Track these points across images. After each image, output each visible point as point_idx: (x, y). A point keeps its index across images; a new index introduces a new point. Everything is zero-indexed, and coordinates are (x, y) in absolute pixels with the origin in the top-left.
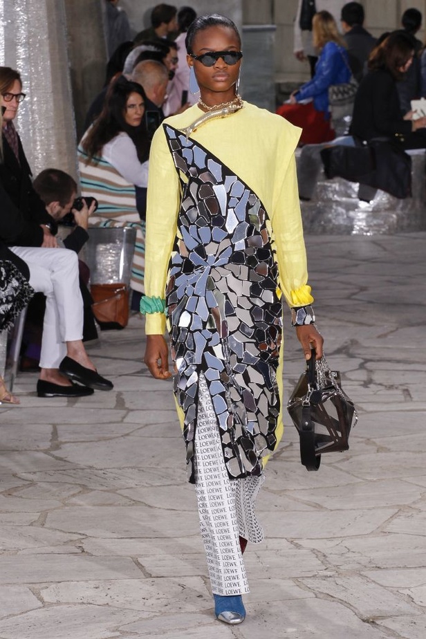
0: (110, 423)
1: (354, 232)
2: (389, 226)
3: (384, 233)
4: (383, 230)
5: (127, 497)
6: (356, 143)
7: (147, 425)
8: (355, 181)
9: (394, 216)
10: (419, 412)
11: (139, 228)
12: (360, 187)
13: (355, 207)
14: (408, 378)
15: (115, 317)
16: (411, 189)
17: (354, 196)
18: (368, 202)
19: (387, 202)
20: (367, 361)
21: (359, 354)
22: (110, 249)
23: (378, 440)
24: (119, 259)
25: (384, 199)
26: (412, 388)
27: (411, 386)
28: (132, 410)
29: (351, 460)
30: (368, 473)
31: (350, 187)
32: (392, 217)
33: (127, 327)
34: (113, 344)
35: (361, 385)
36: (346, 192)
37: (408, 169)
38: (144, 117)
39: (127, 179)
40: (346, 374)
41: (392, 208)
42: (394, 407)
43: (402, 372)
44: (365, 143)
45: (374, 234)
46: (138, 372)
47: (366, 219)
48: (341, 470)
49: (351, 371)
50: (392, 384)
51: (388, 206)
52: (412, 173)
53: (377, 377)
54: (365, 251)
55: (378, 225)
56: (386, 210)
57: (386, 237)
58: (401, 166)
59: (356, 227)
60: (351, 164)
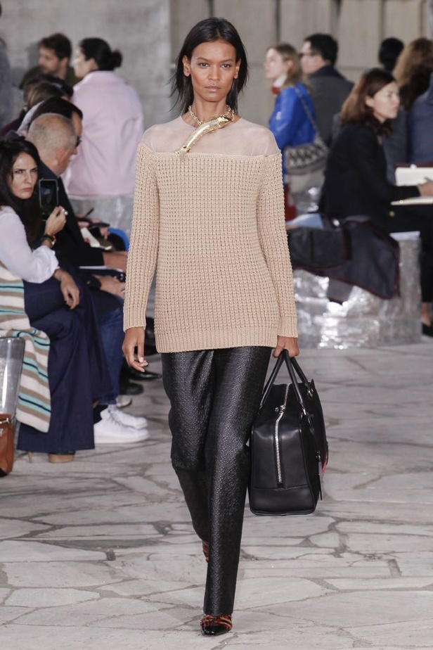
1: (322, 345)
2: (369, 337)
3: (363, 347)
4: (362, 341)
6: (324, 224)
7: (37, 609)
8: (322, 274)
9: (376, 323)
10: (409, 592)
12: (330, 283)
13: (322, 310)
14: (396, 543)
16: (398, 287)
17: (322, 295)
18: (341, 303)
19: (366, 303)
20: (339, 520)
21: (329, 511)
23: (353, 629)
25: (362, 300)
26: (400, 558)
27: (399, 555)
28: (18, 588)
31: (317, 284)
32: (373, 324)
33: (11, 473)
35: (331, 554)
36: (311, 290)
37: (395, 258)
38: (36, 187)
39: (14, 273)
40: (311, 539)
41: (373, 312)
42: (375, 584)
43: (388, 537)
44: (336, 223)
45: (350, 348)
46: (26, 536)
47: (338, 327)
49: (318, 534)
50: (373, 552)
51: (367, 309)
52: (401, 265)
53: (352, 543)
54: (337, 370)
55: (354, 335)
56: (365, 314)
57: (365, 352)
58: (385, 256)
59: (325, 338)
60: (318, 252)
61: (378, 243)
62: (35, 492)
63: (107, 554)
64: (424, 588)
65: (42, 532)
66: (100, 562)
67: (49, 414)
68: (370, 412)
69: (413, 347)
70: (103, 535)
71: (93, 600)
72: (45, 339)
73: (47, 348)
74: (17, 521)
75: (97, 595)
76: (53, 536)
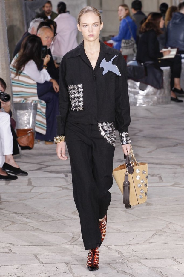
0: (25, 192)
1: (137, 105)
2: (153, 102)
3: (151, 105)
5: (32, 227)
6: (138, 64)
7: (42, 193)
8: (137, 81)
9: (156, 97)
10: (166, 187)
11: (39, 103)
12: (140, 84)
13: (137, 93)
14: (161, 171)
15: (28, 144)
16: (163, 85)
17: (137, 88)
18: (144, 91)
22: (26, 113)
24: (30, 117)
25: (151, 90)
26: (163, 176)
27: (162, 175)
28: (35, 186)
29: (135, 209)
30: (142, 215)
31: (135, 84)
32: (154, 98)
33: (33, 148)
34: (27, 156)
36: (134, 87)
37: (162, 76)
41: (155, 94)
42: (154, 185)
43: (159, 169)
44: (142, 64)
45: (147, 106)
46: (38, 169)
47: (143, 99)
48: (130, 214)
50: (154, 174)
51: (152, 93)
52: (164, 78)
54: (143, 113)
55: (148, 102)
56: (152, 95)
57: (152, 107)
58: (158, 75)
59: (138, 103)
60: (136, 74)
61: (156, 70)
62: (41, 155)
63: (65, 175)
64: (171, 186)
65: (43, 168)
66: (63, 178)
67: (46, 129)
68: (153, 127)
69: (168, 105)
70: (64, 169)
71: (60, 190)
72: (44, 103)
73: (45, 106)
74: (35, 164)
75: (61, 189)
76: (47, 169)
